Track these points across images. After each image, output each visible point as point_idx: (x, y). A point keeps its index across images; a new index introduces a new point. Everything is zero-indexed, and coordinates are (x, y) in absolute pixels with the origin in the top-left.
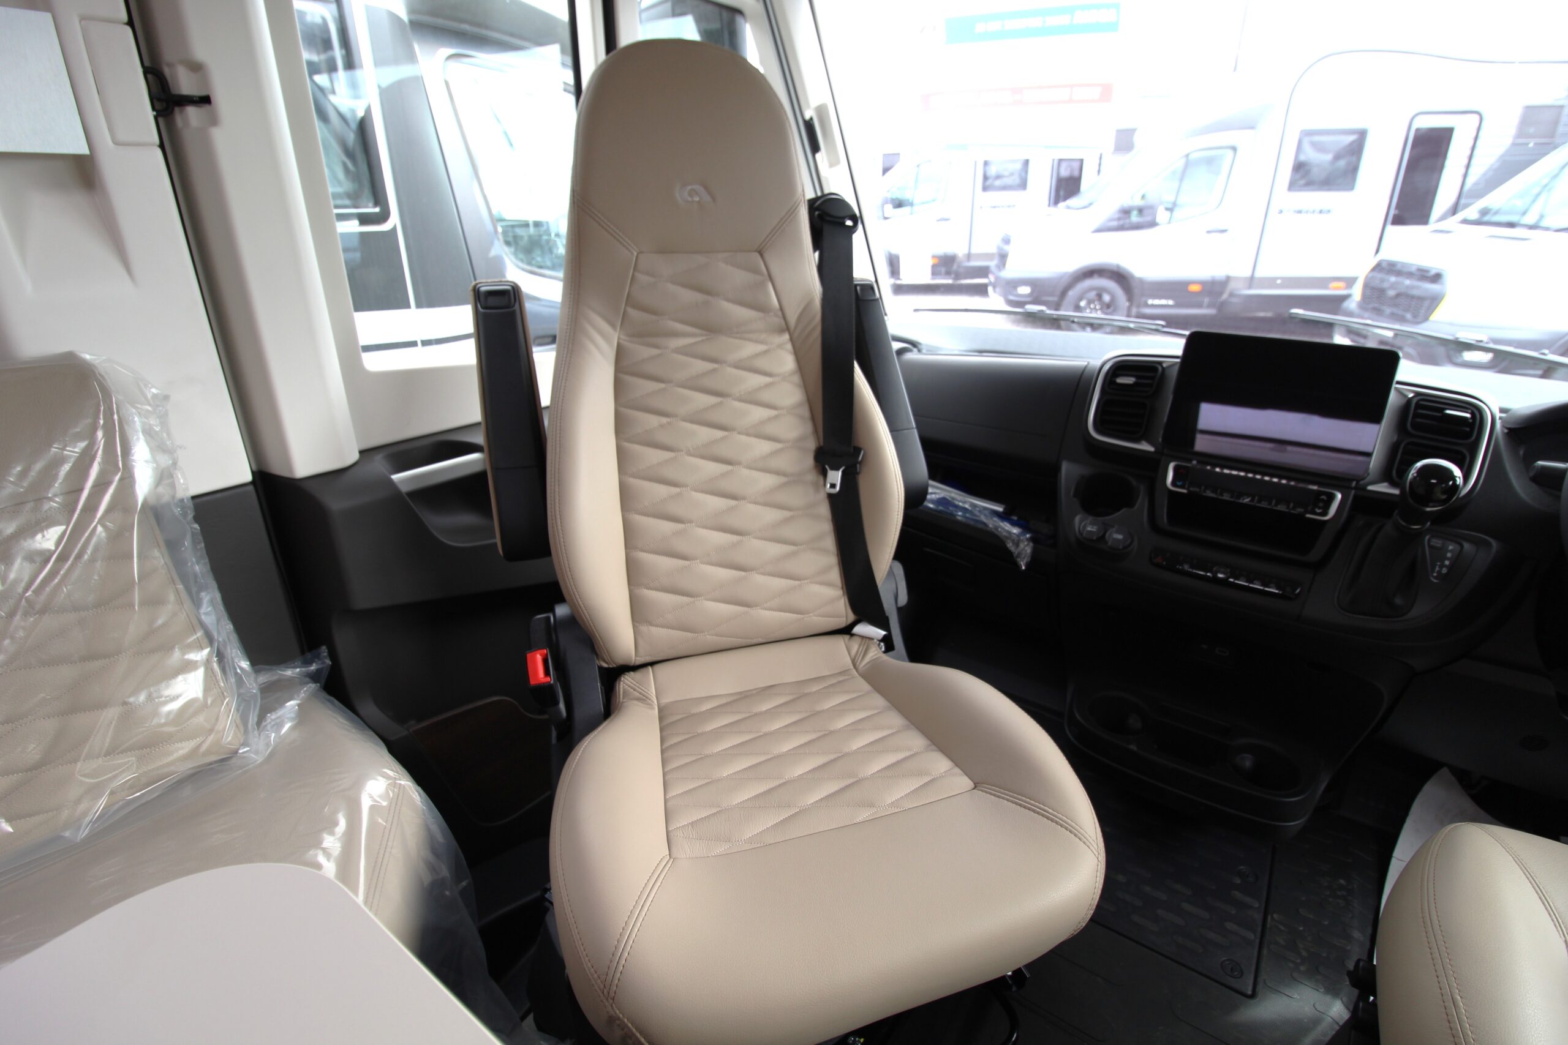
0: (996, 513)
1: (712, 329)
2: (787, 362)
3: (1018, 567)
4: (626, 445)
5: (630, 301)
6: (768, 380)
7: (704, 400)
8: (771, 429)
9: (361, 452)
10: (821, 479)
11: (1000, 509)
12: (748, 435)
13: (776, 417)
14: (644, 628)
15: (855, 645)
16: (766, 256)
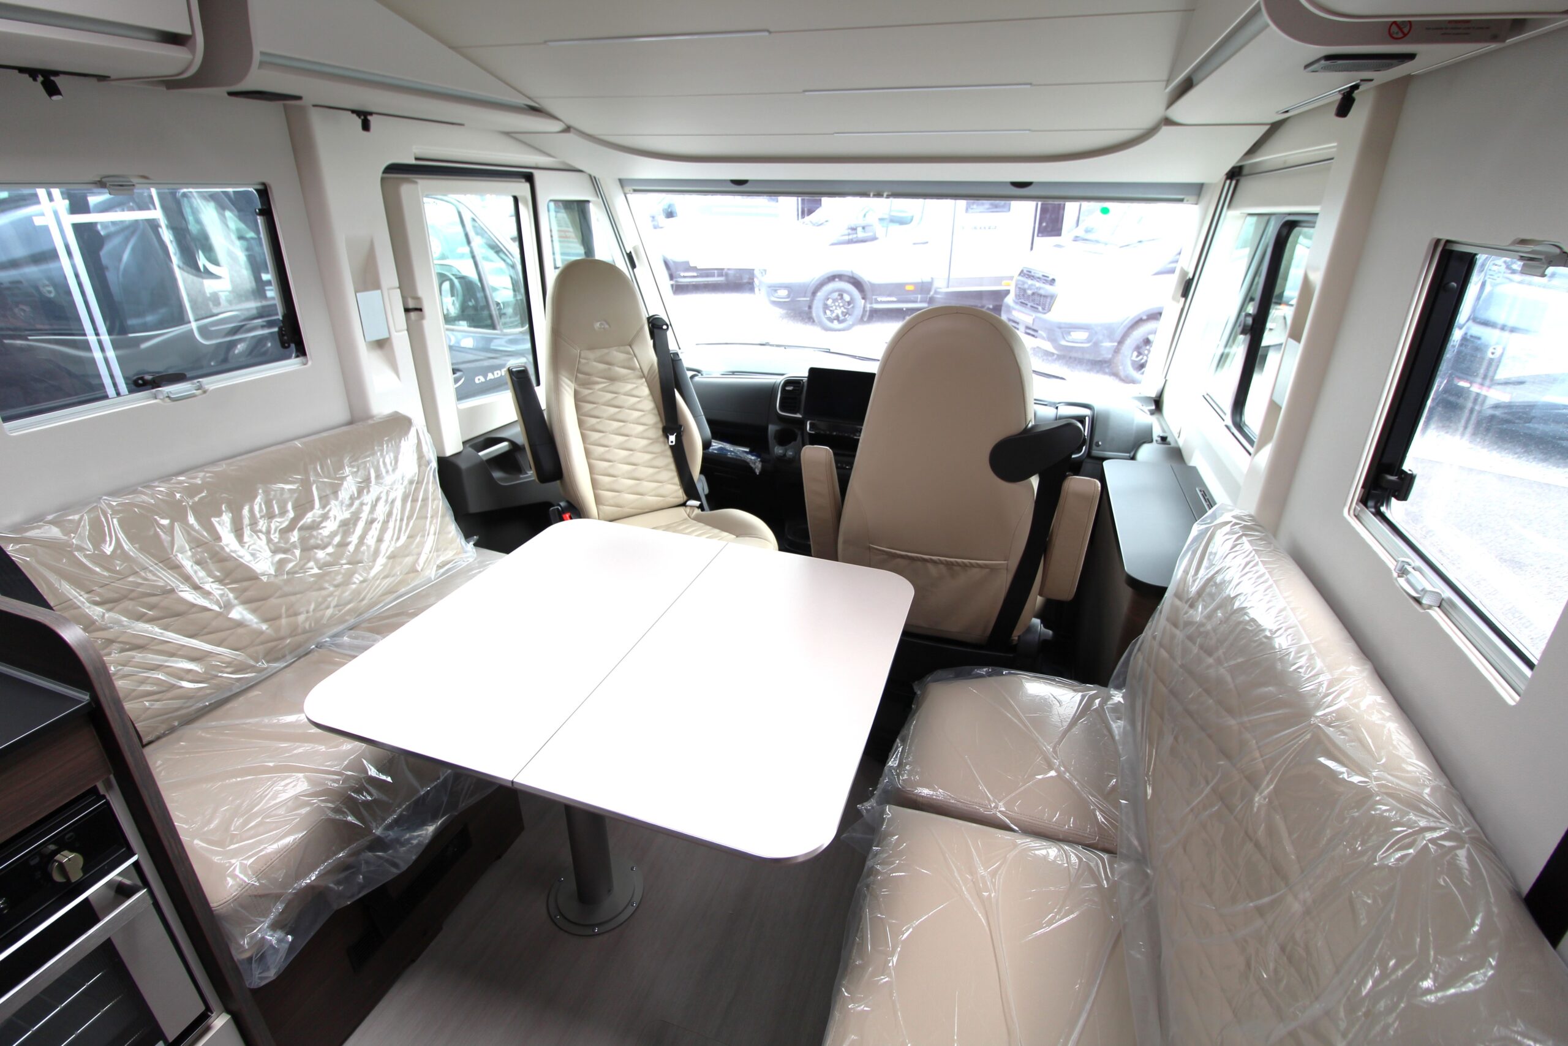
0: (746, 452)
1: (612, 379)
2: (645, 391)
3: (755, 473)
4: (584, 431)
5: (579, 371)
6: (638, 399)
7: (613, 410)
8: (643, 420)
9: (464, 443)
10: (666, 440)
11: (747, 450)
12: (633, 423)
13: (644, 415)
14: (601, 507)
15: (688, 509)
16: (633, 347)
